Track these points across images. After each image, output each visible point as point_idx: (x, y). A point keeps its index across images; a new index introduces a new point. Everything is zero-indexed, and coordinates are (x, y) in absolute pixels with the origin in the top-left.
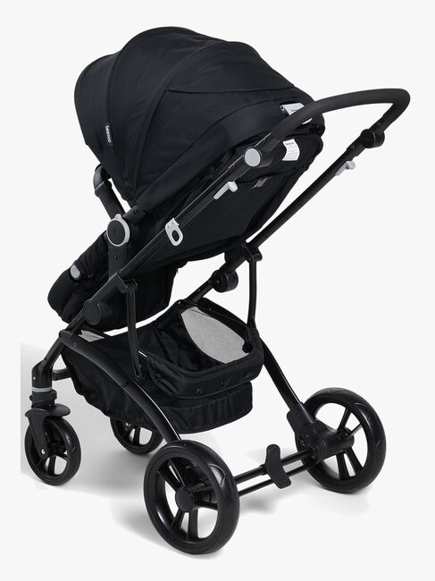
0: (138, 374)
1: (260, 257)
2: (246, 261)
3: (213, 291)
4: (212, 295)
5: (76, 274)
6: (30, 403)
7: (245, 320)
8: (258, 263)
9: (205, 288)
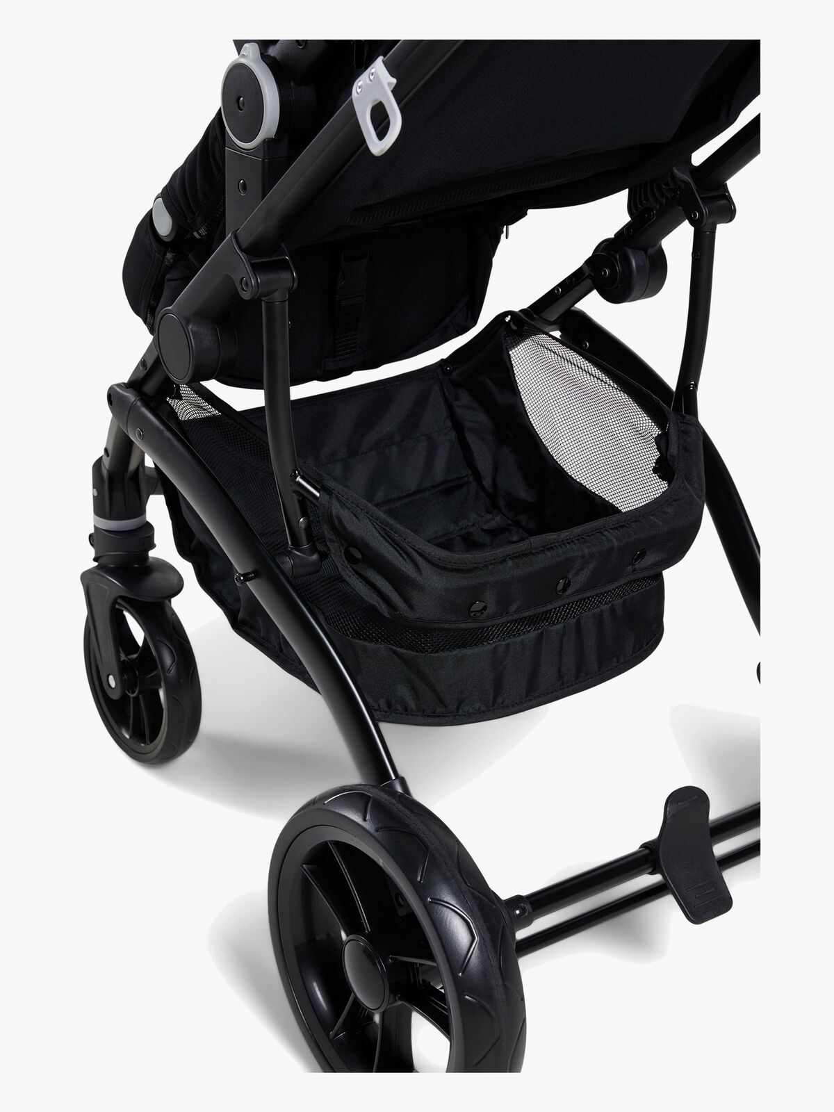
0: (296, 544)
1: (728, 212)
2: (686, 223)
3: (594, 295)
4: (593, 305)
5: (164, 225)
6: (92, 552)
7: (671, 380)
8: (721, 229)
9: (574, 285)
